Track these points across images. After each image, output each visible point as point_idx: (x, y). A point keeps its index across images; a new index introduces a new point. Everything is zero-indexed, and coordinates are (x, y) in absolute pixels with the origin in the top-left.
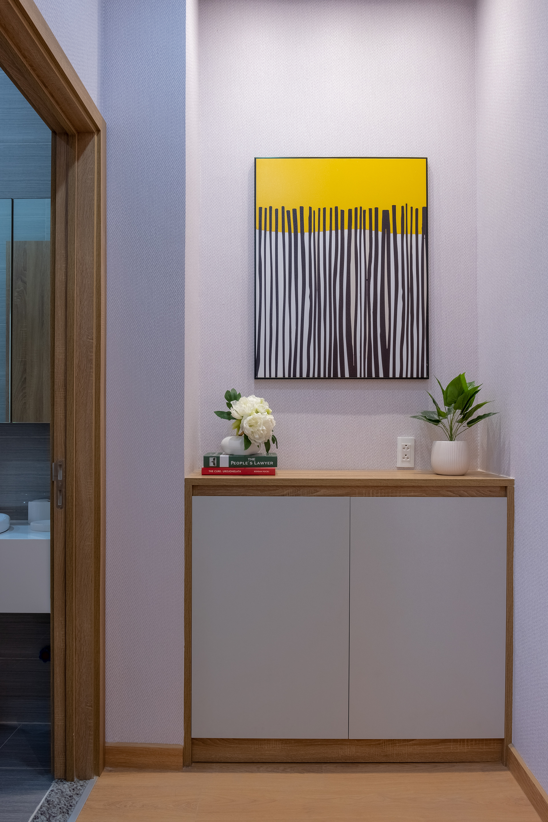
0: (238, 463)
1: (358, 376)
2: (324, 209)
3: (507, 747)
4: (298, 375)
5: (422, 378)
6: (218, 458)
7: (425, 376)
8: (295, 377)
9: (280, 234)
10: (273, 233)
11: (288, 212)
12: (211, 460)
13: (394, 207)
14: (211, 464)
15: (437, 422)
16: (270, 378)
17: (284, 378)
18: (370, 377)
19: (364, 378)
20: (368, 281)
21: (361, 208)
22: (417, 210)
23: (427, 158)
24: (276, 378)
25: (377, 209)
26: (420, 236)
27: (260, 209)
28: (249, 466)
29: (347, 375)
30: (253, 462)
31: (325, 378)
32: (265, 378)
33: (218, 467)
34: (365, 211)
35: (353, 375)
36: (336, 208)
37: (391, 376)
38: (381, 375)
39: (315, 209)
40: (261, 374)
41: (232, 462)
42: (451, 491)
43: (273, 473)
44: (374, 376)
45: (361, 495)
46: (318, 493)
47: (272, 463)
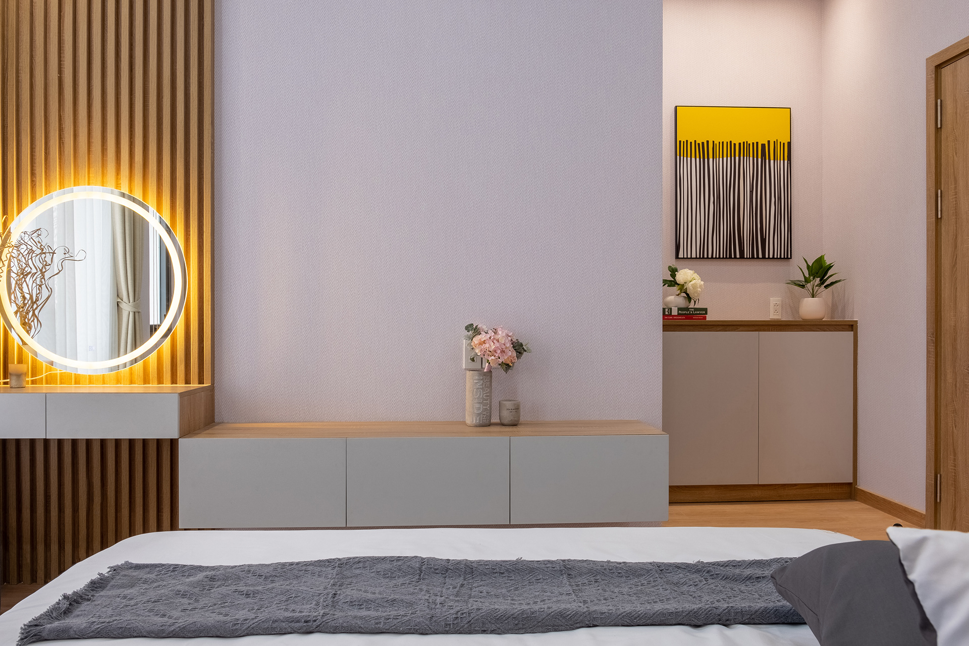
0: (683, 312)
1: (746, 257)
2: (723, 142)
3: (855, 487)
4: (706, 256)
5: (787, 258)
6: (671, 309)
7: (789, 257)
8: (703, 258)
9: (693, 159)
10: (689, 159)
11: (699, 144)
12: (667, 310)
13: (769, 142)
14: (667, 313)
15: (803, 286)
16: (687, 258)
17: (696, 258)
18: (753, 257)
19: (749, 258)
20: (751, 192)
21: (747, 142)
22: (784, 144)
23: (790, 108)
24: (691, 258)
25: (757, 143)
26: (786, 162)
27: (680, 141)
28: (690, 314)
29: (738, 256)
30: (692, 311)
31: (723, 258)
32: (684, 258)
33: (670, 315)
34: (749, 144)
35: (742, 257)
36: (731, 142)
37: (767, 257)
38: (760, 256)
39: (716, 142)
40: (681, 255)
41: (680, 312)
42: (818, 328)
43: (705, 318)
44: (755, 257)
45: (764, 330)
46: (739, 330)
47: (704, 312)
